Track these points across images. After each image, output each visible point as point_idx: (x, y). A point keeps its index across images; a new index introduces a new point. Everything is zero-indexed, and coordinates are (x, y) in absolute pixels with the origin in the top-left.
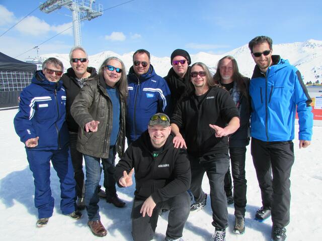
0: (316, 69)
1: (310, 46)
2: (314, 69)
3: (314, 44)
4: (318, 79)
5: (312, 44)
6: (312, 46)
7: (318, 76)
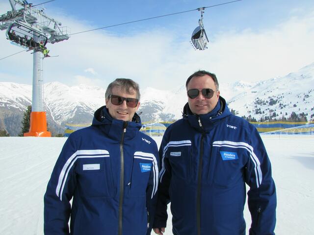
0: (247, 106)
1: (240, 86)
2: (246, 105)
3: (244, 84)
4: (251, 114)
5: (242, 84)
6: (242, 86)
7: (250, 112)
